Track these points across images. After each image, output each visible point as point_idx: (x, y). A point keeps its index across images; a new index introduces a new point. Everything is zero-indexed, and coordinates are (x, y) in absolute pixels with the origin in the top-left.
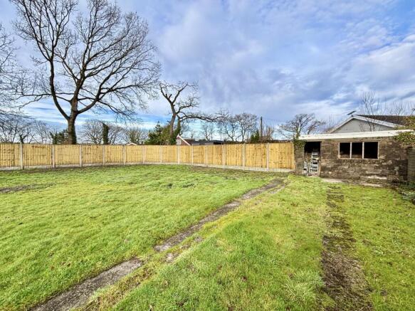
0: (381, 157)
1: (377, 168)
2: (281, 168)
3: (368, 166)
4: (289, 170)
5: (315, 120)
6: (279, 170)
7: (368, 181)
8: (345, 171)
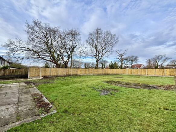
5: (166, 57)
6: (170, 76)
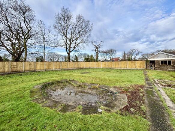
0: (172, 64)
1: (171, 67)
2: (141, 68)
3: (169, 67)
4: (143, 69)
5: (138, 51)
6: (140, 69)
7: (169, 70)
8: (162, 68)
